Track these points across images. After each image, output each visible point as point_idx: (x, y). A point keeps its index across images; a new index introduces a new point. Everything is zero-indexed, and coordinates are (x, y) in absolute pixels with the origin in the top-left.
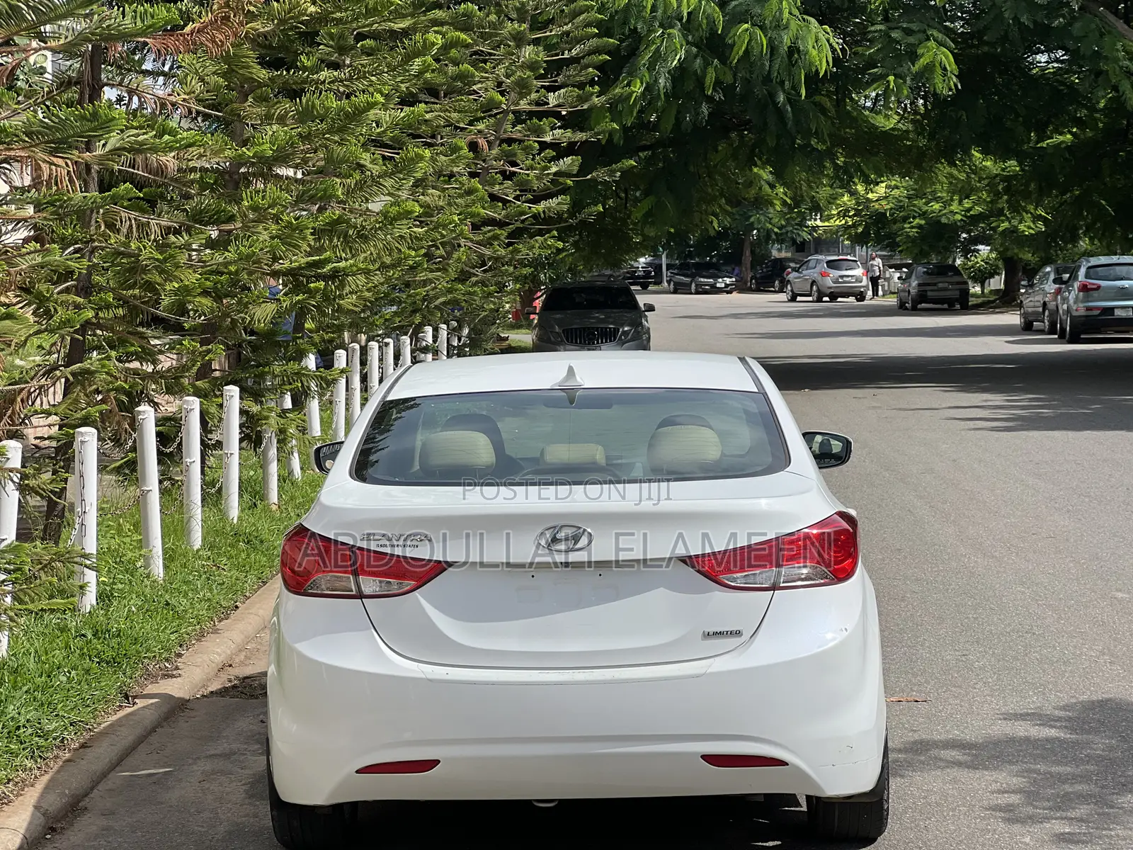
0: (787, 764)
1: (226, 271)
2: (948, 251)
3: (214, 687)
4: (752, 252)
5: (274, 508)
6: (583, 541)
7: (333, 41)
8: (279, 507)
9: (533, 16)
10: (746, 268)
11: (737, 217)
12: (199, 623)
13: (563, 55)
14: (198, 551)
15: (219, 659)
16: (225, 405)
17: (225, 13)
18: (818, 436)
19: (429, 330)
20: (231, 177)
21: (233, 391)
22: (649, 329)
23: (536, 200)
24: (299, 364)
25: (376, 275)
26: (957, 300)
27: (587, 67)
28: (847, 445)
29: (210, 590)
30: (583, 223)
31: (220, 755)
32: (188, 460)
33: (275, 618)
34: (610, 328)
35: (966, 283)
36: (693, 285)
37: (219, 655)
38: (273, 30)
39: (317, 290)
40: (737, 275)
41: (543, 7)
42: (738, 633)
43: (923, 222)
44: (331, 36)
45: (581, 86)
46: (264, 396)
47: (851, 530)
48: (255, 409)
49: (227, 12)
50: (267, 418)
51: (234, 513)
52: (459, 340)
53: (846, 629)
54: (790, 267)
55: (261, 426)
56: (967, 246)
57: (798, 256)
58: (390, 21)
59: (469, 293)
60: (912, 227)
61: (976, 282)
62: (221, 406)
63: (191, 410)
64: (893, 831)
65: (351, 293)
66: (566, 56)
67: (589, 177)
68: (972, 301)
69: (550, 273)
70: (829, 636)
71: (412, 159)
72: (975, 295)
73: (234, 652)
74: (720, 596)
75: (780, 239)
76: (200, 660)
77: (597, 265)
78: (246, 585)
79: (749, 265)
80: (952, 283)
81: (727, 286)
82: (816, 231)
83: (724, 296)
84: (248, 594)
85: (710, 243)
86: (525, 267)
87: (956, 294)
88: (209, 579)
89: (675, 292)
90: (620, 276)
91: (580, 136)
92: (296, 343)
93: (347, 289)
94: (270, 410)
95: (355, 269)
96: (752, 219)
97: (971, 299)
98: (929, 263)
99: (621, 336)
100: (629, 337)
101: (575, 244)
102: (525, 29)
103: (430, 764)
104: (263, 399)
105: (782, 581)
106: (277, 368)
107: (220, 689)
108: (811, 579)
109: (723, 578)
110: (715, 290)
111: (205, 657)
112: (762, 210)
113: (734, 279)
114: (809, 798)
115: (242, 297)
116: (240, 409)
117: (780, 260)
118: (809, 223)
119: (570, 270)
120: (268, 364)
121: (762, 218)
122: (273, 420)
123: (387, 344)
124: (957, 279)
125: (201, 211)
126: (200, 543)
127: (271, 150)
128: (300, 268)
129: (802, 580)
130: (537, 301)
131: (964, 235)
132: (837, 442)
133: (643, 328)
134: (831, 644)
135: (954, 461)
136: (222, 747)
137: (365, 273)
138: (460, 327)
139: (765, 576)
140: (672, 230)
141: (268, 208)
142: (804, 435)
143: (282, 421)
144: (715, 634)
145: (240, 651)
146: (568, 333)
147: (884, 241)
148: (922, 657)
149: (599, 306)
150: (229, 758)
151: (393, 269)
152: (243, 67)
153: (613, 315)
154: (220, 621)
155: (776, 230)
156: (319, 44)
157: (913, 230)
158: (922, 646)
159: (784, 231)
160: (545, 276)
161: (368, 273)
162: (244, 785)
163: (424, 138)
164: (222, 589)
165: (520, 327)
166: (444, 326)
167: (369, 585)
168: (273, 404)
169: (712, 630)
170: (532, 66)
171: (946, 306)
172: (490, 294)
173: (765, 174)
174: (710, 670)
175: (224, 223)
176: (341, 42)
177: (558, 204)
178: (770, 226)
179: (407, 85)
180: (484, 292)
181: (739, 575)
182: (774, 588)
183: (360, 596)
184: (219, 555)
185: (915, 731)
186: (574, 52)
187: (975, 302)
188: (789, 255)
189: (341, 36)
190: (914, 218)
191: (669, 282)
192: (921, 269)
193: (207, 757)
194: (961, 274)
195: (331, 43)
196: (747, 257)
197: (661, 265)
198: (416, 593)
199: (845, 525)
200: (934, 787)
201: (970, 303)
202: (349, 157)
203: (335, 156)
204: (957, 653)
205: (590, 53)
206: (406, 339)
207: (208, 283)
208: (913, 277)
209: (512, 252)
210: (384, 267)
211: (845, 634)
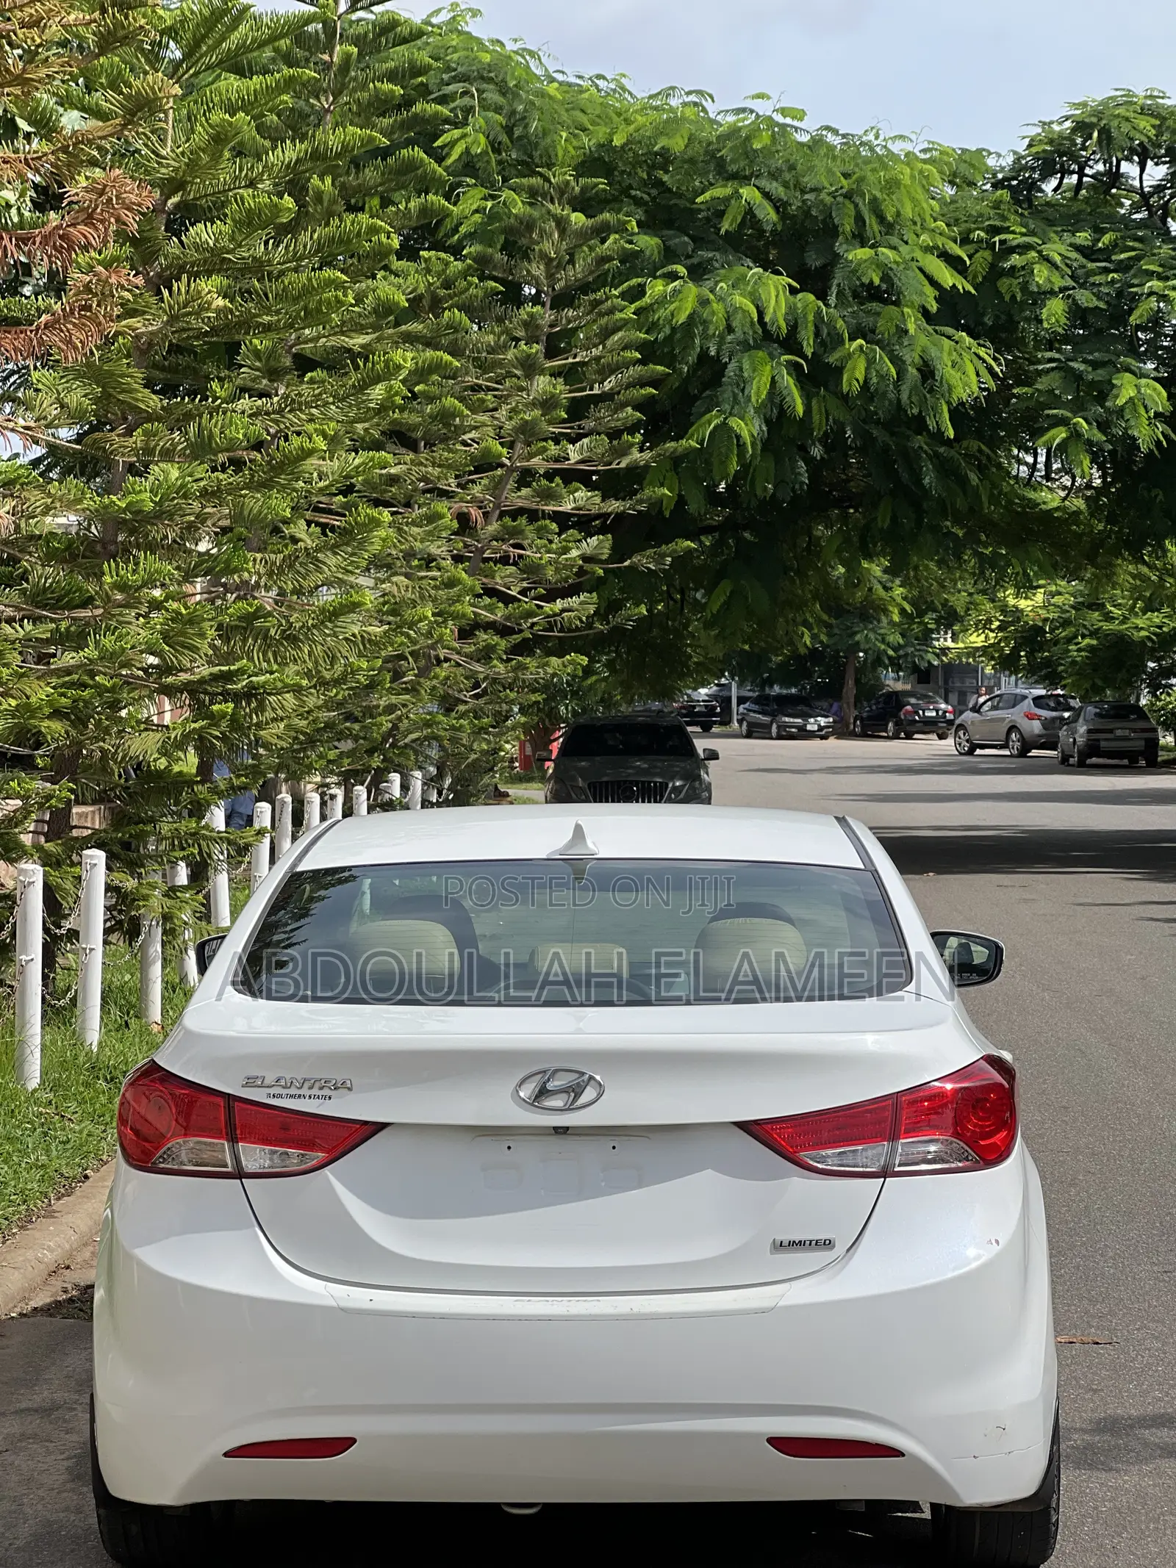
0: (903, 1455)
1: (91, 682)
2: (1130, 684)
3: (41, 1300)
4: (857, 681)
5: (156, 1028)
6: (589, 1094)
7: (260, 360)
8: (163, 1027)
9: (550, 336)
10: (848, 704)
11: (836, 631)
12: (25, 1201)
13: (591, 389)
14: (35, 1090)
15: (49, 1257)
16: (83, 878)
17: (86, 300)
18: (952, 938)
19: (396, 778)
20: (105, 548)
21: (97, 857)
22: (710, 784)
23: (550, 597)
24: (198, 823)
25: (311, 694)
26: (1141, 753)
27: (623, 405)
28: (996, 952)
29: (47, 1151)
30: (618, 631)
31: (36, 1411)
32: (23, 957)
33: (108, 1210)
34: (655, 783)
35: (1155, 730)
36: (774, 726)
37: (50, 1249)
38: (160, 330)
39: (223, 715)
40: (835, 714)
41: (564, 321)
42: (828, 1244)
43: (1094, 642)
44: (257, 354)
45: (614, 434)
46: (143, 866)
47: (1007, 1086)
48: (130, 884)
49: (89, 299)
50: (146, 898)
51: (94, 1034)
52: (440, 794)
53: (997, 1242)
54: (909, 704)
55: (139, 908)
56: (1156, 679)
57: (921, 689)
58: (343, 333)
59: (453, 728)
60: (1079, 650)
61: (1167, 730)
62: (79, 878)
63: (30, 883)
64: (1063, 1553)
65: (274, 720)
66: (596, 391)
67: (626, 563)
68: (1162, 756)
69: (573, 705)
70: (971, 1252)
71: (364, 525)
72: (1166, 748)
73: (74, 1246)
74: (799, 1186)
75: (896, 665)
76: (21, 1259)
77: (640, 696)
78: (103, 1144)
79: (852, 700)
80: (1134, 731)
81: (821, 728)
82: (946, 655)
83: (817, 743)
84: (105, 1158)
85: (799, 667)
86: (533, 693)
87: (1140, 745)
88: (46, 1134)
89: (749, 735)
90: (672, 712)
91: (614, 506)
92: (193, 790)
93: (269, 714)
94: (153, 886)
95: (279, 685)
96: (858, 637)
97: (1160, 753)
98: (1101, 701)
99: (670, 793)
100: (682, 796)
101: (610, 665)
102: (537, 352)
103: (337, 1446)
104: (142, 870)
105: (897, 1162)
106: (165, 827)
107: (50, 1304)
108: (943, 1161)
109: (804, 1156)
110: (803, 734)
111: (30, 1254)
112: (871, 623)
113: (831, 720)
114: (934, 1507)
115: (101, 719)
116: (106, 883)
117: (896, 694)
118: (936, 643)
119: (602, 700)
120: (152, 820)
121: (872, 636)
122: (157, 901)
123: (333, 797)
124: (1142, 724)
125: (45, 590)
126: (38, 1080)
127: (152, 501)
128: (202, 681)
129: (929, 1162)
130: (555, 744)
131: (1151, 664)
132: (980, 948)
133: (701, 784)
134: (974, 1265)
135: (1143, 978)
136: (41, 1396)
137: (294, 691)
138: (441, 775)
139: (872, 1154)
140: (747, 647)
141: (142, 587)
142: (934, 935)
143: (169, 902)
144: (793, 1244)
145: (85, 1245)
146: (595, 788)
147: (1041, 671)
148: (1103, 1274)
149: (640, 752)
150: (49, 1415)
151: (335, 686)
152: (123, 391)
153: (659, 764)
154: (59, 1199)
155: (891, 652)
156: (242, 366)
157: (1083, 654)
158: (1102, 1255)
159: (901, 652)
160: (567, 709)
161: (299, 692)
162: (67, 1459)
163: (395, 506)
164: (65, 1150)
165: (529, 779)
166: (418, 774)
167: (254, 1156)
168: (157, 878)
169: (786, 1237)
170: (547, 404)
171: (1126, 762)
172: (483, 730)
173: (875, 569)
174: (781, 1303)
175: (77, 607)
176: (272, 363)
177: (580, 604)
178: (883, 647)
179: (366, 425)
180: (475, 726)
181: (830, 1152)
182: (885, 1173)
183: (240, 1174)
184: (65, 1098)
185: (1095, 1391)
186: (607, 386)
187: (1165, 758)
188: (908, 687)
189: (271, 354)
190: (1084, 637)
191: (740, 722)
192: (1091, 710)
193: (16, 1412)
194: (1148, 718)
195: (258, 364)
196: (850, 688)
197: (729, 699)
198: (326, 1171)
199: (998, 1078)
200: (1125, 1482)
201: (1159, 759)
202: (266, 515)
203: (246, 513)
204: (1156, 1268)
205: (630, 385)
206: (361, 791)
207: (64, 700)
208: (1081, 720)
209: (515, 670)
210: (323, 684)
211: (996, 1248)
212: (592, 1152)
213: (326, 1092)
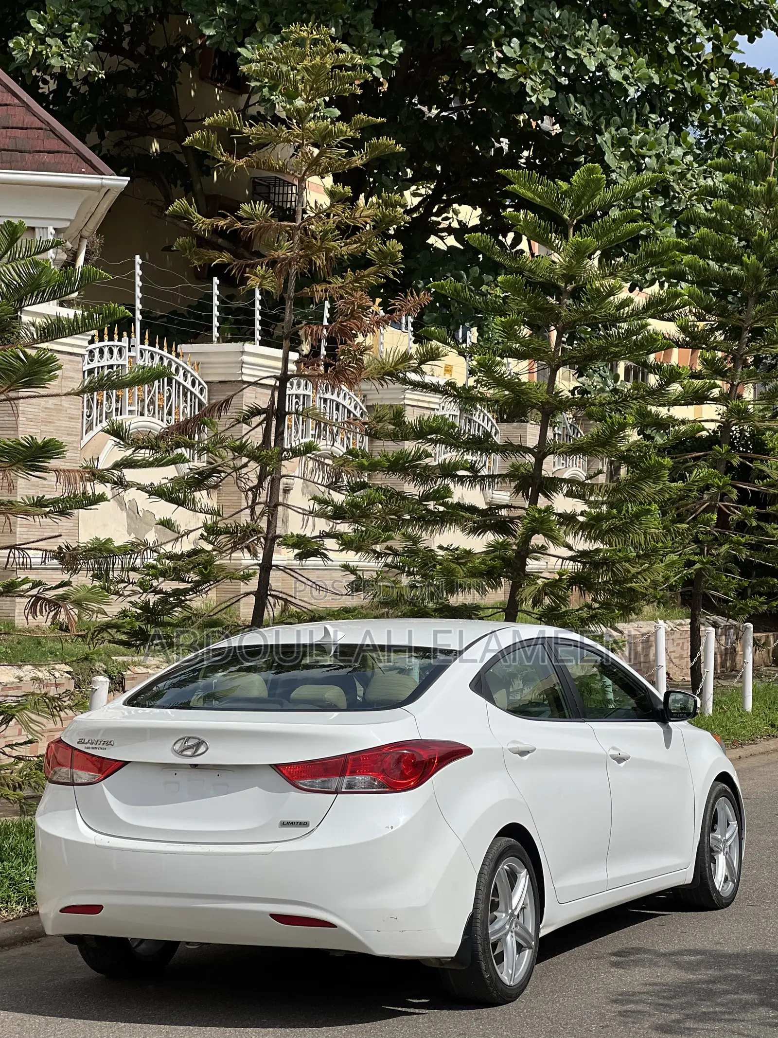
0: (335, 926)
6: (202, 749)
42: (306, 824)
53: (392, 827)
103: (95, 909)
105: (343, 787)
109: (298, 782)
139: (332, 783)
144: (289, 823)
174: (276, 850)
181: (310, 781)
182: (337, 792)
183: (73, 783)
198: (102, 783)
211: (390, 831)
212: (209, 778)
213: (104, 746)
